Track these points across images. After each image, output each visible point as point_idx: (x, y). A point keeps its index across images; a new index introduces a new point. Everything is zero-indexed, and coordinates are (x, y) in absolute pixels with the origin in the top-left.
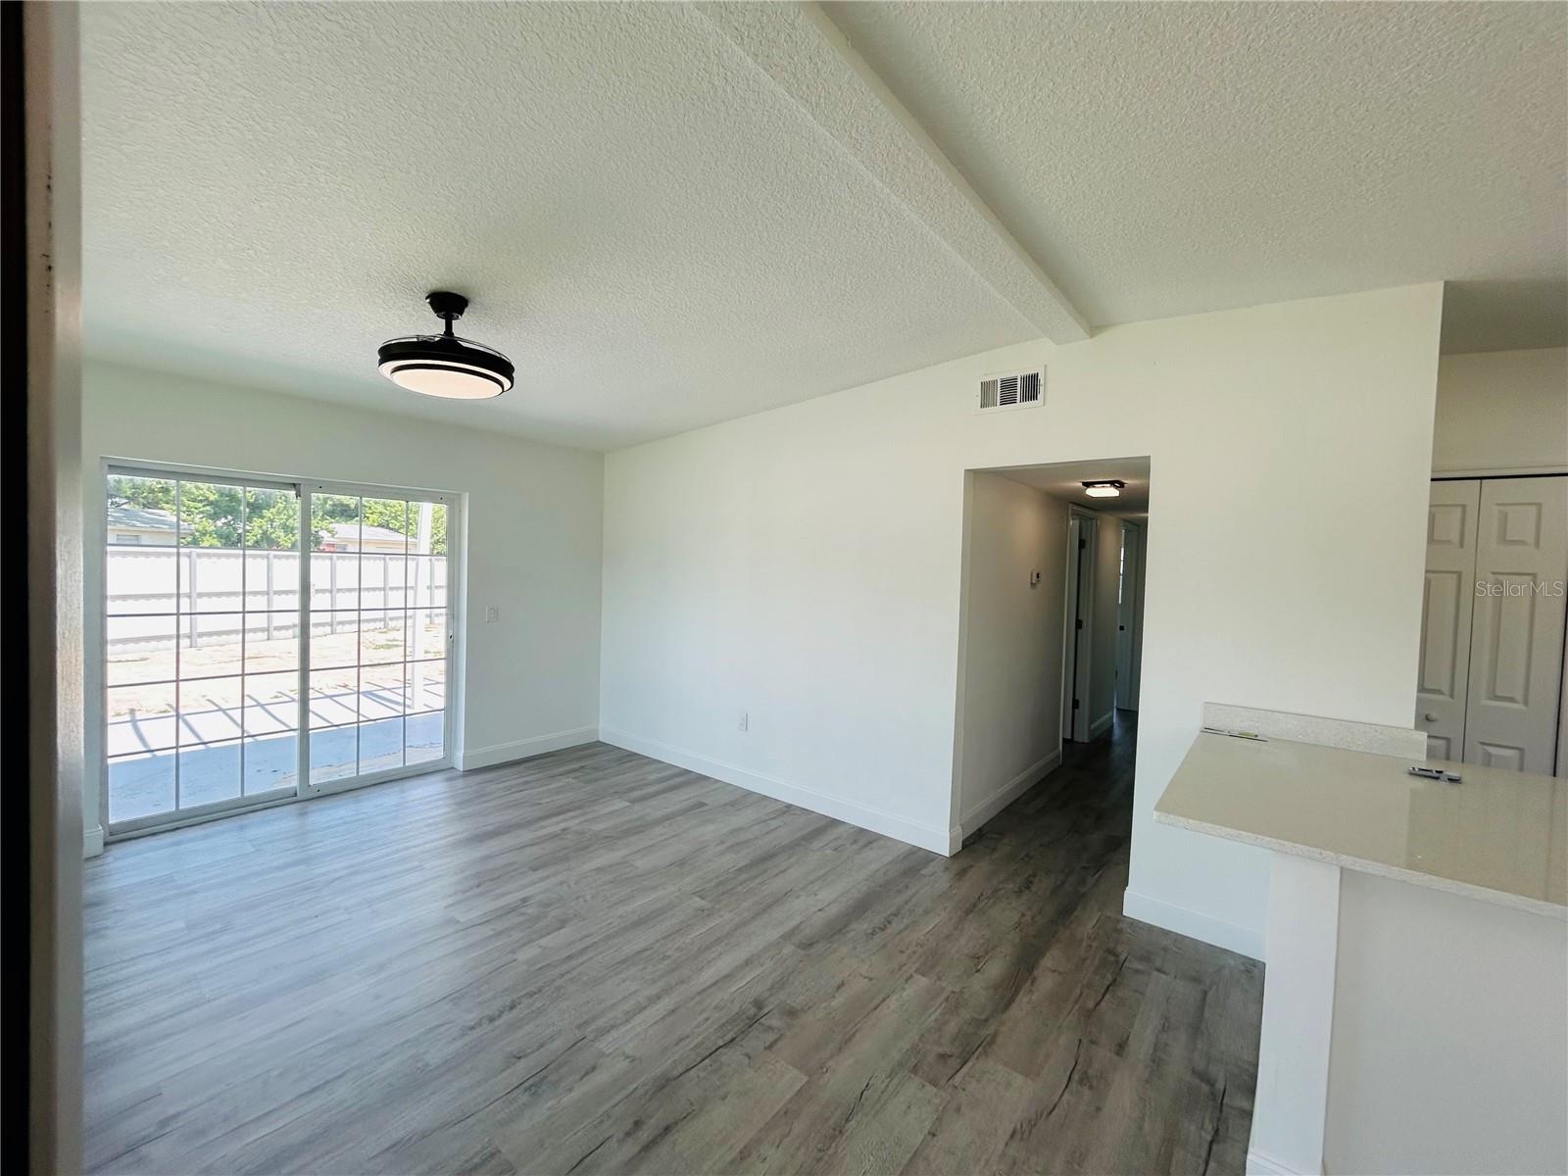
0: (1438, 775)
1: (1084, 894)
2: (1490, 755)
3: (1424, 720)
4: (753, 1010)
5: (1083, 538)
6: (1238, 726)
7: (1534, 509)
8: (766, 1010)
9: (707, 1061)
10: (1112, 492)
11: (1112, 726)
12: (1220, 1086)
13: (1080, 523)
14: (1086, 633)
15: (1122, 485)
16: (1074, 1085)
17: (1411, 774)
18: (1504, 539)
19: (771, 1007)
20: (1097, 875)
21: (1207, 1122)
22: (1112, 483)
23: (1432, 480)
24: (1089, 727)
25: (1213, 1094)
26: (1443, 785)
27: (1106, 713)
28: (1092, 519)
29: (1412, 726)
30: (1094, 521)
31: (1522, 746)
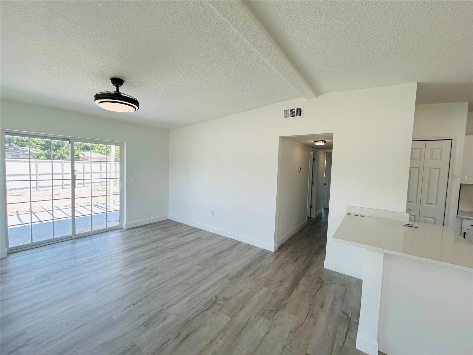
0: (412, 226)
1: (313, 262)
2: (426, 220)
3: (408, 210)
4: (215, 299)
5: (314, 157)
6: (357, 212)
7: (440, 149)
8: (219, 299)
9: (201, 315)
10: (322, 144)
11: (322, 213)
12: (350, 316)
13: (313, 153)
14: (315, 186)
15: (325, 142)
16: (308, 317)
17: (404, 226)
18: (432, 158)
19: (220, 298)
20: (317, 256)
21: (346, 326)
22: (322, 141)
23: (412, 141)
24: (315, 213)
25: (348, 318)
26: (413, 229)
27: (320, 209)
28: (317, 152)
29: (405, 212)
30: (318, 153)
31: (435, 217)
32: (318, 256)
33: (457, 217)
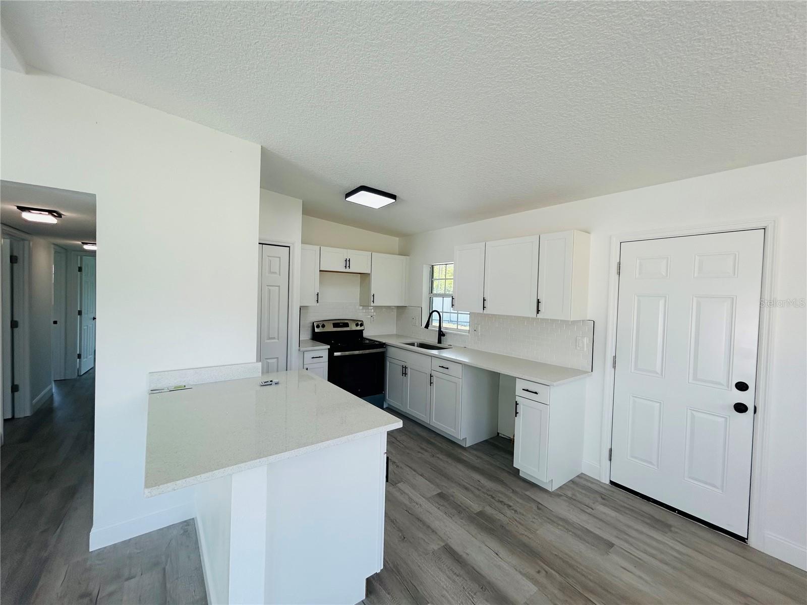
0: (271, 383)
5: (15, 254)
6: (173, 382)
7: (278, 259)
10: (50, 220)
11: (53, 395)
13: (11, 242)
14: (23, 331)
15: (59, 215)
17: (261, 386)
22: (51, 212)
24: (31, 403)
26: (273, 386)
27: (47, 387)
28: (23, 240)
29: (255, 361)
30: (26, 242)
31: (277, 357)
32: (62, 529)
33: (299, 350)
